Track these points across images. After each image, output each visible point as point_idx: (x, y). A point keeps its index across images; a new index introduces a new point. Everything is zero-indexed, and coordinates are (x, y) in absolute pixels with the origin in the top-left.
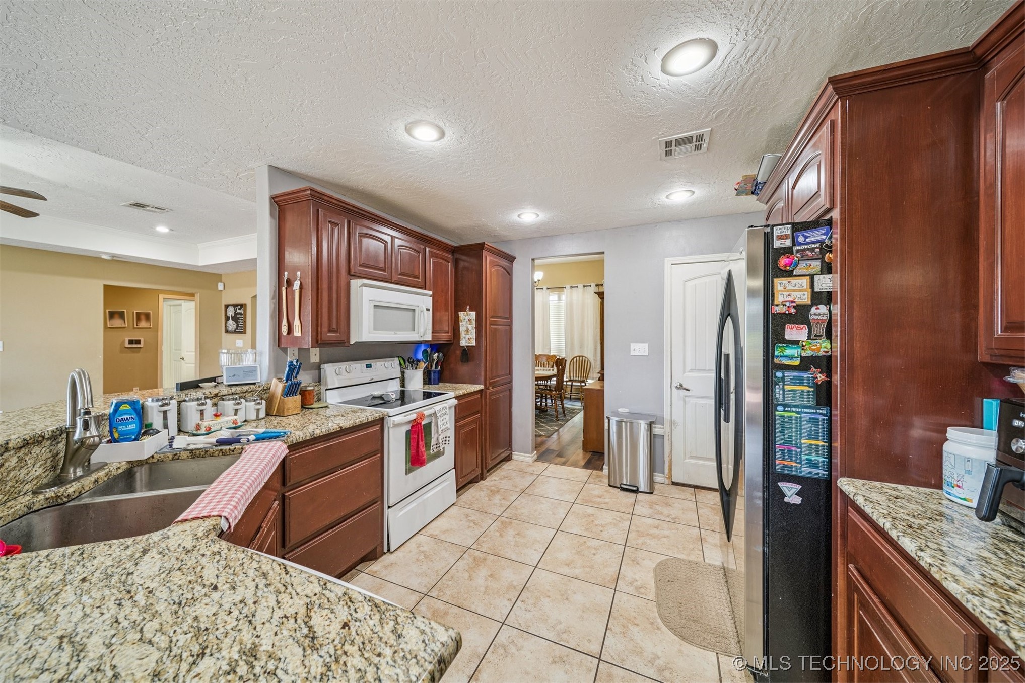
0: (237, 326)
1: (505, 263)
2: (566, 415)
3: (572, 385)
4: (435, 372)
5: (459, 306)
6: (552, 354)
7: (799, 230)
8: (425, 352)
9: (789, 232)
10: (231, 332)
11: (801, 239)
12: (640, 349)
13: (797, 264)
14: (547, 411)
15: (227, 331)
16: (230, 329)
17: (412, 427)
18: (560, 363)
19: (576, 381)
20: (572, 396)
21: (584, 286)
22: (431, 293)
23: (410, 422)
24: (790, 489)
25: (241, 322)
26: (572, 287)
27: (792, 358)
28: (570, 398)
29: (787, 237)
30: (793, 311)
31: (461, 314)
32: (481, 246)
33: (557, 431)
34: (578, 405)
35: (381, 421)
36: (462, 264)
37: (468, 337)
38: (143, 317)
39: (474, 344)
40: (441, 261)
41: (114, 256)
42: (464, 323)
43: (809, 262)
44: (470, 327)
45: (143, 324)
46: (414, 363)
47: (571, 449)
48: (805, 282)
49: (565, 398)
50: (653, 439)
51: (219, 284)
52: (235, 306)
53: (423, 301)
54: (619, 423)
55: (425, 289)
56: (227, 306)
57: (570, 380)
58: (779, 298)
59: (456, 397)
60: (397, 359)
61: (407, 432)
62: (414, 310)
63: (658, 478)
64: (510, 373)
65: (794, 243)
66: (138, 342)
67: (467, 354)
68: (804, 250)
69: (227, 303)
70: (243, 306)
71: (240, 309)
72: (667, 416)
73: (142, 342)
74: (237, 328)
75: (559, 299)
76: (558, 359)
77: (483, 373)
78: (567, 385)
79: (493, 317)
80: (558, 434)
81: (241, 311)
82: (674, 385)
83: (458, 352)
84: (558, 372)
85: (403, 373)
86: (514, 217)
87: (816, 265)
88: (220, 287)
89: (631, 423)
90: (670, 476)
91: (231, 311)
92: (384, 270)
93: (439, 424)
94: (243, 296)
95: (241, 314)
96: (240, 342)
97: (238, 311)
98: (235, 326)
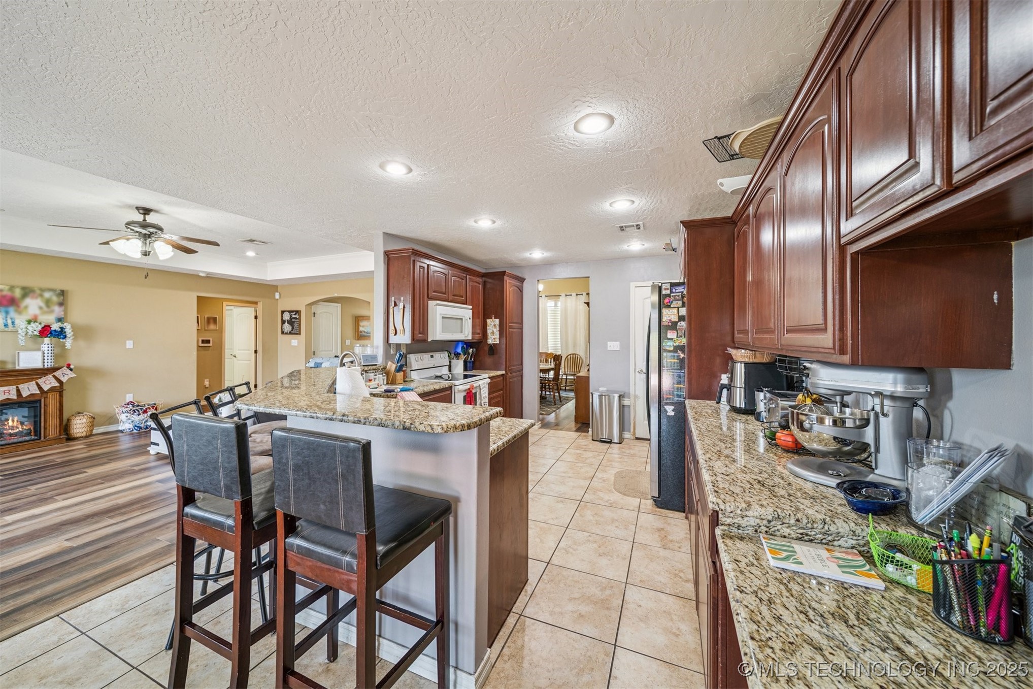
0: (293, 328)
1: (518, 284)
2: (562, 401)
3: (566, 379)
4: (470, 362)
5: (486, 316)
6: (549, 352)
7: (673, 286)
8: (463, 347)
9: (669, 287)
10: (287, 334)
11: (674, 290)
12: (614, 346)
13: (672, 302)
14: (546, 398)
15: (283, 333)
16: (286, 331)
17: (467, 393)
18: (557, 358)
19: (570, 375)
20: (567, 388)
21: (577, 295)
22: (471, 307)
23: (465, 390)
24: (669, 409)
25: (296, 325)
26: (566, 295)
27: (670, 346)
28: (565, 389)
29: (668, 289)
30: (670, 324)
31: (489, 321)
32: (503, 273)
33: (554, 411)
34: (572, 394)
35: (450, 388)
36: (488, 286)
37: (493, 337)
38: (211, 321)
39: (498, 342)
40: (475, 284)
41: (208, 273)
42: (491, 327)
43: (677, 302)
44: (495, 330)
45: (212, 327)
46: (457, 355)
47: (566, 422)
48: (675, 311)
49: (561, 389)
50: (622, 408)
51: (276, 293)
52: (290, 312)
53: (465, 312)
54: (600, 396)
55: (466, 304)
56: (283, 312)
57: (565, 374)
58: (664, 319)
59: (489, 378)
60: (446, 352)
61: (464, 397)
62: (462, 319)
63: (627, 435)
64: (522, 364)
65: (671, 292)
66: (208, 342)
67: (493, 349)
68: (675, 296)
69: (283, 310)
70: (298, 312)
71: (295, 315)
72: (632, 392)
73: (211, 342)
74: (292, 330)
75: (556, 306)
76: (556, 355)
77: (504, 363)
78: (562, 378)
79: (511, 323)
80: (556, 414)
81: (297, 316)
82: (637, 370)
83: (486, 349)
84: (555, 365)
85: (450, 362)
86: (527, 255)
87: (680, 302)
88: (277, 296)
89: (609, 396)
90: (634, 434)
91: (287, 317)
92: (445, 294)
93: (482, 393)
94: (299, 303)
95: (296, 318)
96: (294, 341)
97: (294, 316)
98: (291, 329)
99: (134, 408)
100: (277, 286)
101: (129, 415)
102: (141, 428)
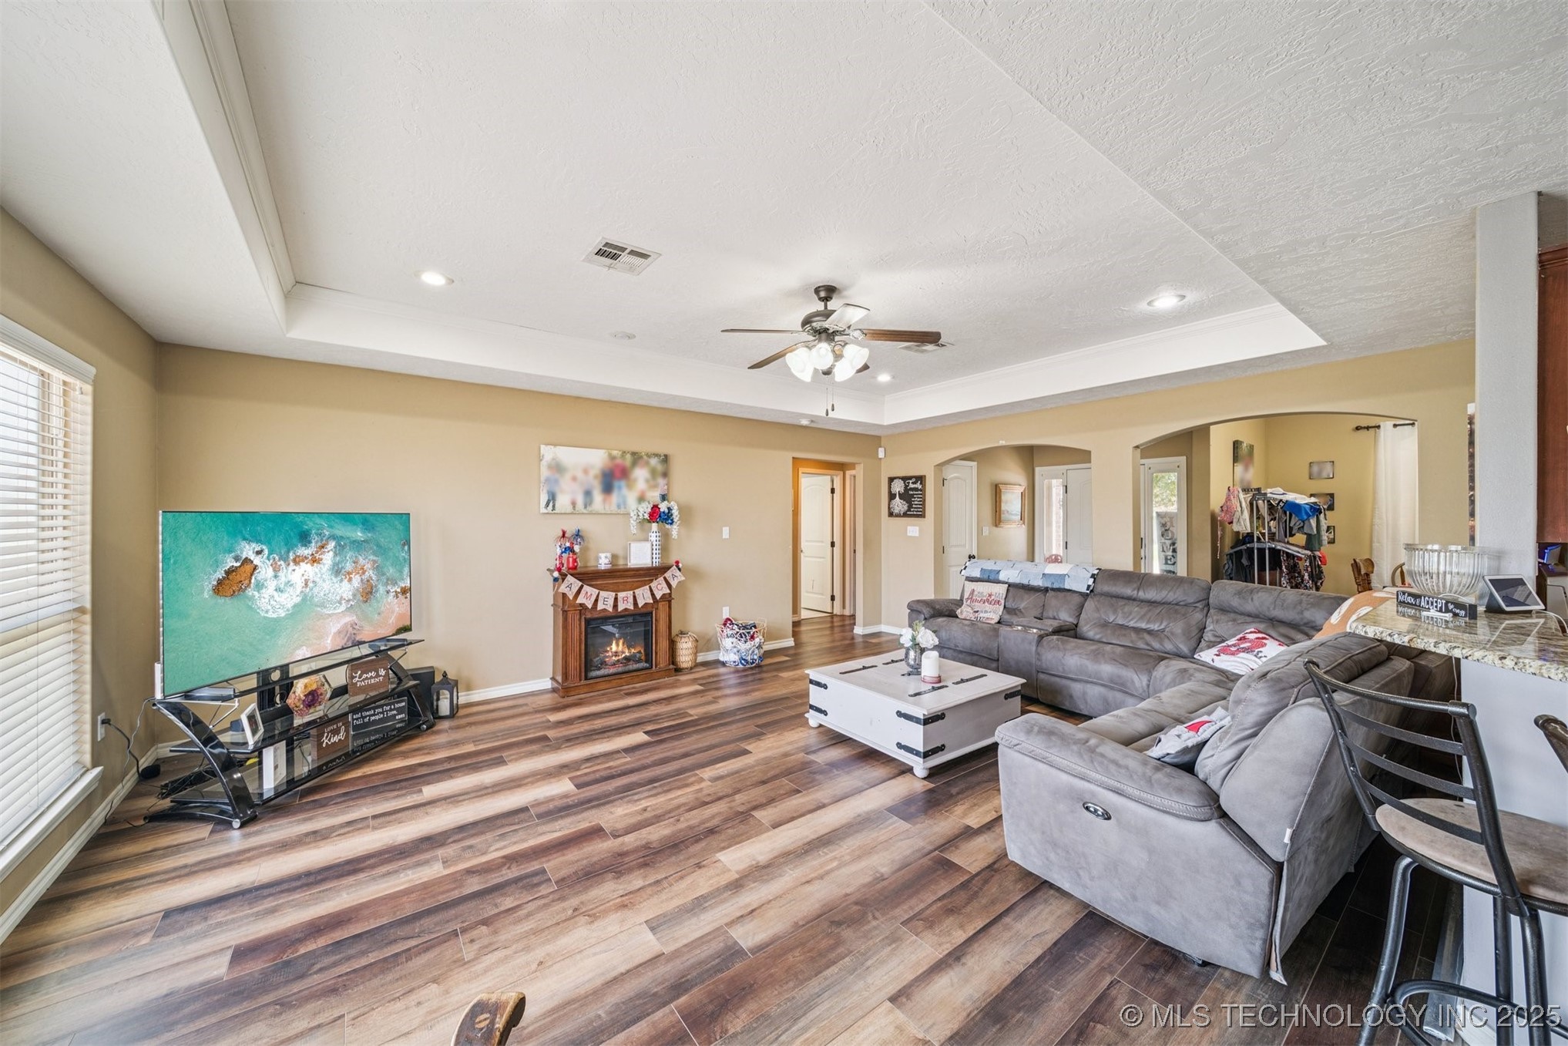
25: (916, 501)
51: (879, 449)
70: (921, 479)
71: (913, 483)
81: (918, 486)
88: (881, 454)
94: (921, 464)
95: (916, 489)
96: (913, 529)
97: (912, 486)
98: (906, 507)
99: (741, 631)
100: (879, 438)
101: (734, 640)
102: (747, 662)
